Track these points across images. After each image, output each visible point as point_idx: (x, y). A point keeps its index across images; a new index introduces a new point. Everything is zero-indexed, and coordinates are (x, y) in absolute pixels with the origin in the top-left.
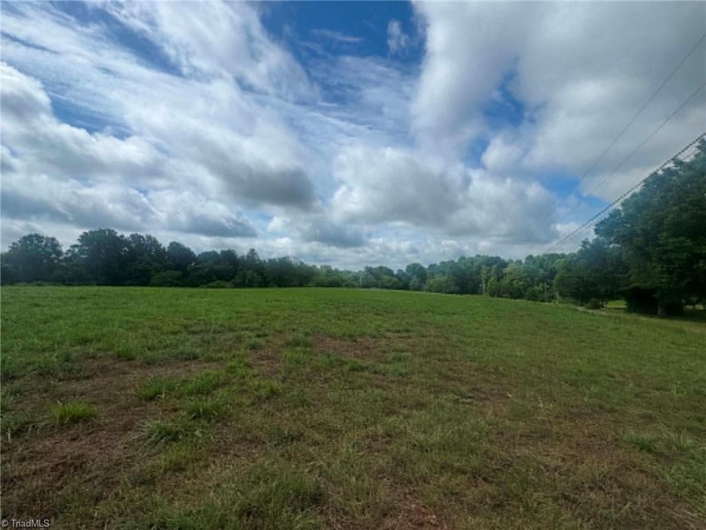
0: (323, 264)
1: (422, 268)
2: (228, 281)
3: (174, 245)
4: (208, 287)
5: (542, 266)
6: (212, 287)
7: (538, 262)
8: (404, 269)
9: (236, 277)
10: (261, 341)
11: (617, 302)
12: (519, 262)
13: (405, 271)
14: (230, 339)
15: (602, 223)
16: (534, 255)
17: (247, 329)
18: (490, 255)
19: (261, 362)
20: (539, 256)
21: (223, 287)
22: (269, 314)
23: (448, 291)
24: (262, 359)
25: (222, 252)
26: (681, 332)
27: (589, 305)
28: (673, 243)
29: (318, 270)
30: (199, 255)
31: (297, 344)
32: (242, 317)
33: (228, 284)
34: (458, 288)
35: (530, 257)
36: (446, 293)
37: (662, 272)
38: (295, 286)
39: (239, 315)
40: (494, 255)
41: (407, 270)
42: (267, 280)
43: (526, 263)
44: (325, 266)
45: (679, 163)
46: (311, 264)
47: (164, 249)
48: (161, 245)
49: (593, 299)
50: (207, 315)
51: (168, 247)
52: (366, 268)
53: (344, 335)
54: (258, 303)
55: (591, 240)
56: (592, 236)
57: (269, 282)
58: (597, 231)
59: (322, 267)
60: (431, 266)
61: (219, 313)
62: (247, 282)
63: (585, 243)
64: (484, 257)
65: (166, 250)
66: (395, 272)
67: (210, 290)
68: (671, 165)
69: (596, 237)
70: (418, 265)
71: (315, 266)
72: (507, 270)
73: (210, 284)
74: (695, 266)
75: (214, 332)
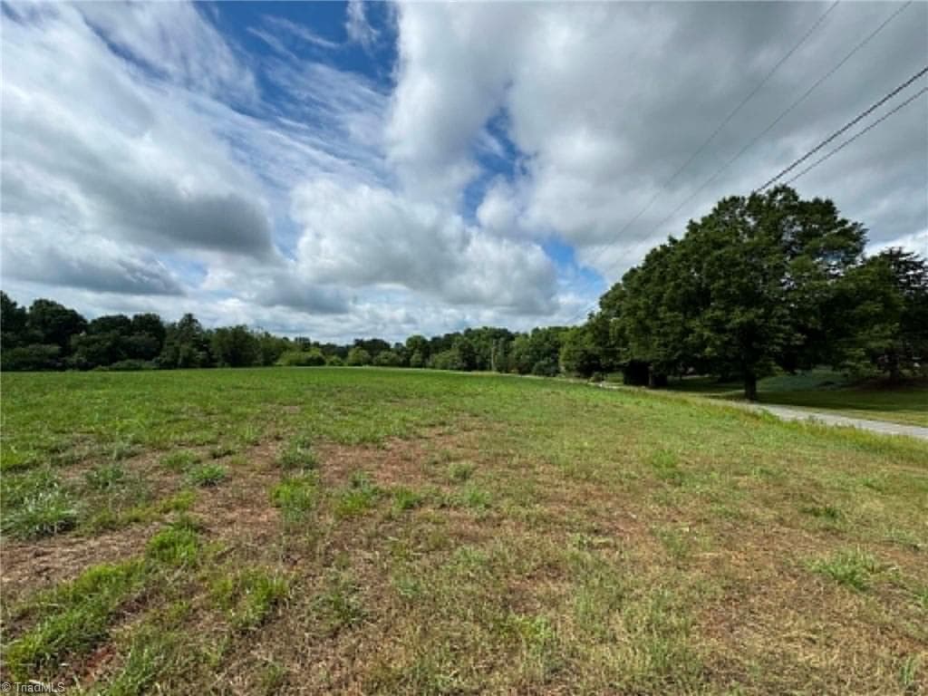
0: (298, 335)
1: (424, 342)
2: (148, 358)
3: (41, 305)
4: (111, 370)
5: (547, 339)
6: (117, 369)
7: (544, 336)
8: (404, 342)
9: (163, 353)
10: (222, 467)
11: (615, 374)
12: (526, 336)
13: (404, 344)
14: (156, 469)
15: (606, 296)
16: (540, 328)
17: (192, 443)
18: (497, 327)
19: (230, 516)
20: (544, 329)
21: (138, 369)
22: (229, 411)
23: (455, 367)
24: (230, 508)
25: (136, 317)
26: (685, 402)
27: (592, 378)
28: (670, 317)
29: (291, 343)
30: (94, 322)
31: (291, 465)
32: (177, 421)
33: (146, 364)
34: (465, 365)
35: (536, 330)
36: (452, 369)
37: (659, 345)
38: (258, 365)
39: (172, 417)
40: (502, 327)
41: (407, 343)
42: (214, 357)
43: (533, 336)
44: (301, 339)
45: (673, 241)
46: (281, 336)
47: (23, 309)
48: (15, 304)
49: (596, 373)
50: (104, 422)
51: (31, 308)
52: (357, 340)
53: (363, 440)
54: (205, 394)
55: (595, 313)
56: (597, 310)
57: (216, 361)
58: (601, 304)
59: (296, 339)
60: (435, 339)
61: (130, 416)
62: (180, 361)
63: (591, 315)
64: (491, 329)
65: (28, 311)
66: (393, 346)
67: (113, 375)
68: (667, 243)
69: (600, 310)
70: (419, 337)
71: (286, 339)
72: (515, 343)
73: (115, 365)
74: (685, 340)
75: (119, 458)
